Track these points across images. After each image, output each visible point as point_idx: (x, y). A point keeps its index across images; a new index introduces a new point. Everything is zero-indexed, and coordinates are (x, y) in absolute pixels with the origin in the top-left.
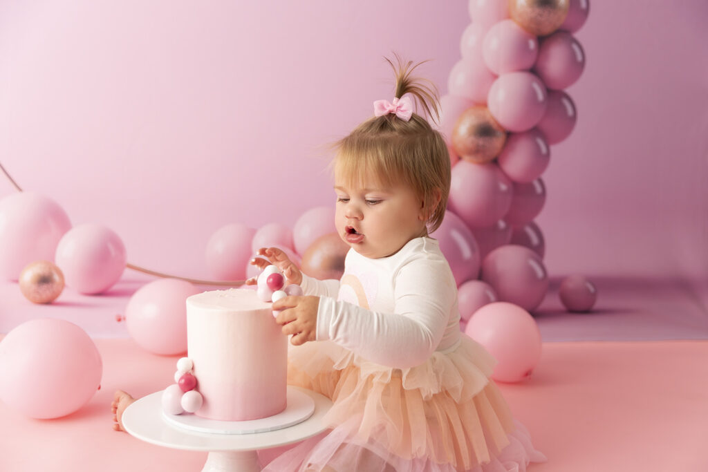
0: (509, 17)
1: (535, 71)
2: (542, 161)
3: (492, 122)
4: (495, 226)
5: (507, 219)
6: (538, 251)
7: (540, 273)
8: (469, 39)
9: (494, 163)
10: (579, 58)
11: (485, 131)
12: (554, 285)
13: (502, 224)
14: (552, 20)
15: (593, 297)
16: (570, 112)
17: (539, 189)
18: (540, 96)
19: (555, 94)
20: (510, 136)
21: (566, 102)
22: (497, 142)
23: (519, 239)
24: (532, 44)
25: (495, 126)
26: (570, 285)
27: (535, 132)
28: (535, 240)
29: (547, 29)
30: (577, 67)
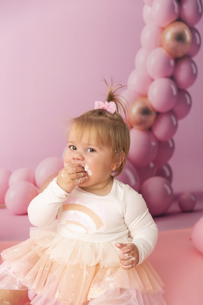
0: (161, 46)
1: (173, 78)
2: (173, 129)
3: (149, 106)
4: (148, 166)
5: (154, 162)
6: (169, 179)
7: (169, 192)
8: (140, 57)
9: (149, 130)
10: (195, 71)
11: (146, 111)
12: (176, 198)
13: (152, 165)
14: (183, 50)
15: (194, 203)
16: (189, 102)
17: (171, 145)
18: (175, 92)
19: (182, 92)
20: (159, 114)
21: (187, 96)
22: (152, 118)
23: (160, 173)
24: (172, 62)
25: (151, 109)
26: (184, 197)
27: (171, 112)
28: (168, 173)
29: (180, 54)
30: (193, 76)
